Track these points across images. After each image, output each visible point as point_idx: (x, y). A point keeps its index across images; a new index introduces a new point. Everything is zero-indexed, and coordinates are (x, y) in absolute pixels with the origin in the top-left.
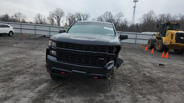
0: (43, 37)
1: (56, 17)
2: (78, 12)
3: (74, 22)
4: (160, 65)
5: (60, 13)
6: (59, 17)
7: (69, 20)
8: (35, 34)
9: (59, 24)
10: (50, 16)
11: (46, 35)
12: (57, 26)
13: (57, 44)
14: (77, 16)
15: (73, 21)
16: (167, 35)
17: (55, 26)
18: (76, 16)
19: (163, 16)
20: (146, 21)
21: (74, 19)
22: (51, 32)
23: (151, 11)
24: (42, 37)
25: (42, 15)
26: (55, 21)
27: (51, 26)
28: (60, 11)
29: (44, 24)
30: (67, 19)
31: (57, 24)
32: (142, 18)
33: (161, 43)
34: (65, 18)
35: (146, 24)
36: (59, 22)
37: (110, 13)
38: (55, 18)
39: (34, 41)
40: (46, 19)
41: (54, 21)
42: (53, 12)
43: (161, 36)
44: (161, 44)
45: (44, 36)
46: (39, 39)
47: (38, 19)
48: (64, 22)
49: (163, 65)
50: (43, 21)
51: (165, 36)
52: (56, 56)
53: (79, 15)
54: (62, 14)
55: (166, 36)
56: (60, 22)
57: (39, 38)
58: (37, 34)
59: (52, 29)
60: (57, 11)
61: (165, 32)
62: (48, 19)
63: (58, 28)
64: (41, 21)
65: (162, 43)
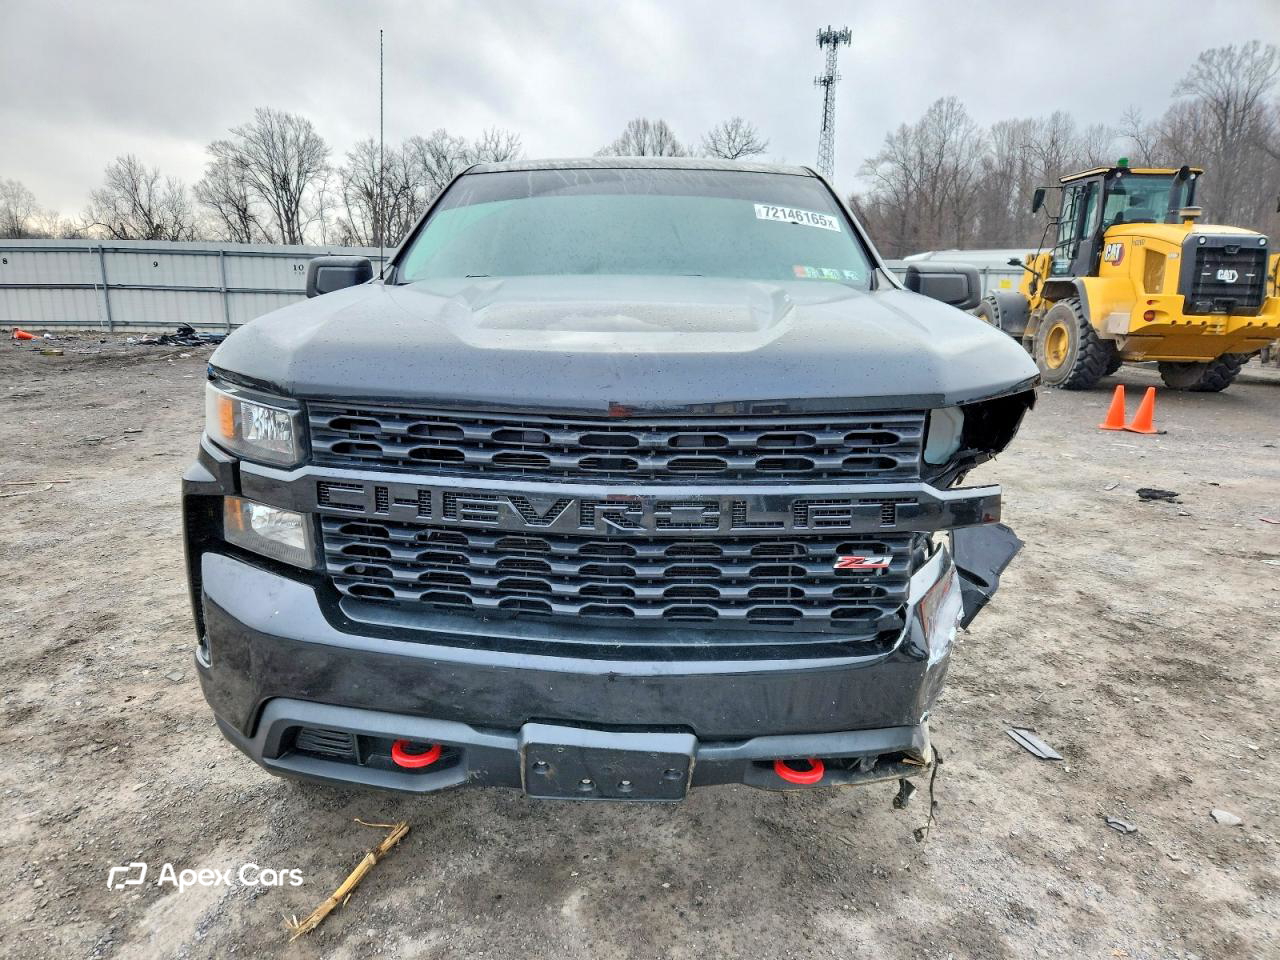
0: (173, 338)
1: (265, 179)
2: (427, 136)
3: (404, 209)
4: (1147, 495)
5: (291, 151)
6: (285, 180)
7: (370, 195)
8: (114, 324)
9: (291, 232)
10: (221, 174)
11: (202, 326)
12: (280, 247)
13: (301, 420)
14: (427, 167)
15: (397, 206)
16: (1114, 263)
17: (268, 248)
18: (419, 167)
19: (1017, 133)
20: (916, 175)
21: (405, 187)
22: (238, 297)
23: (940, 103)
24: (164, 340)
25: (149, 172)
26: (264, 211)
27: (234, 247)
28: (290, 134)
29: (175, 239)
30: (353, 191)
31: (275, 231)
32: (887, 158)
33: (1078, 322)
34: (336, 181)
35: (914, 199)
36: (289, 215)
37: (662, 130)
38: (261, 187)
39: (102, 378)
40: (189, 196)
41: (252, 210)
42: (239, 142)
43: (1070, 272)
44: (1080, 332)
45: (187, 331)
46: (141, 358)
47: (125, 207)
48: (334, 220)
49: (1169, 497)
50: (169, 216)
51: (1095, 272)
52: (307, 563)
53: (440, 157)
54: (311, 153)
55: (1105, 267)
56: (302, 218)
57: (143, 349)
58: (127, 324)
59: (242, 273)
60: (267, 138)
61: (1100, 241)
62: (202, 201)
63: (291, 262)
64: (148, 215)
65: (1085, 325)
